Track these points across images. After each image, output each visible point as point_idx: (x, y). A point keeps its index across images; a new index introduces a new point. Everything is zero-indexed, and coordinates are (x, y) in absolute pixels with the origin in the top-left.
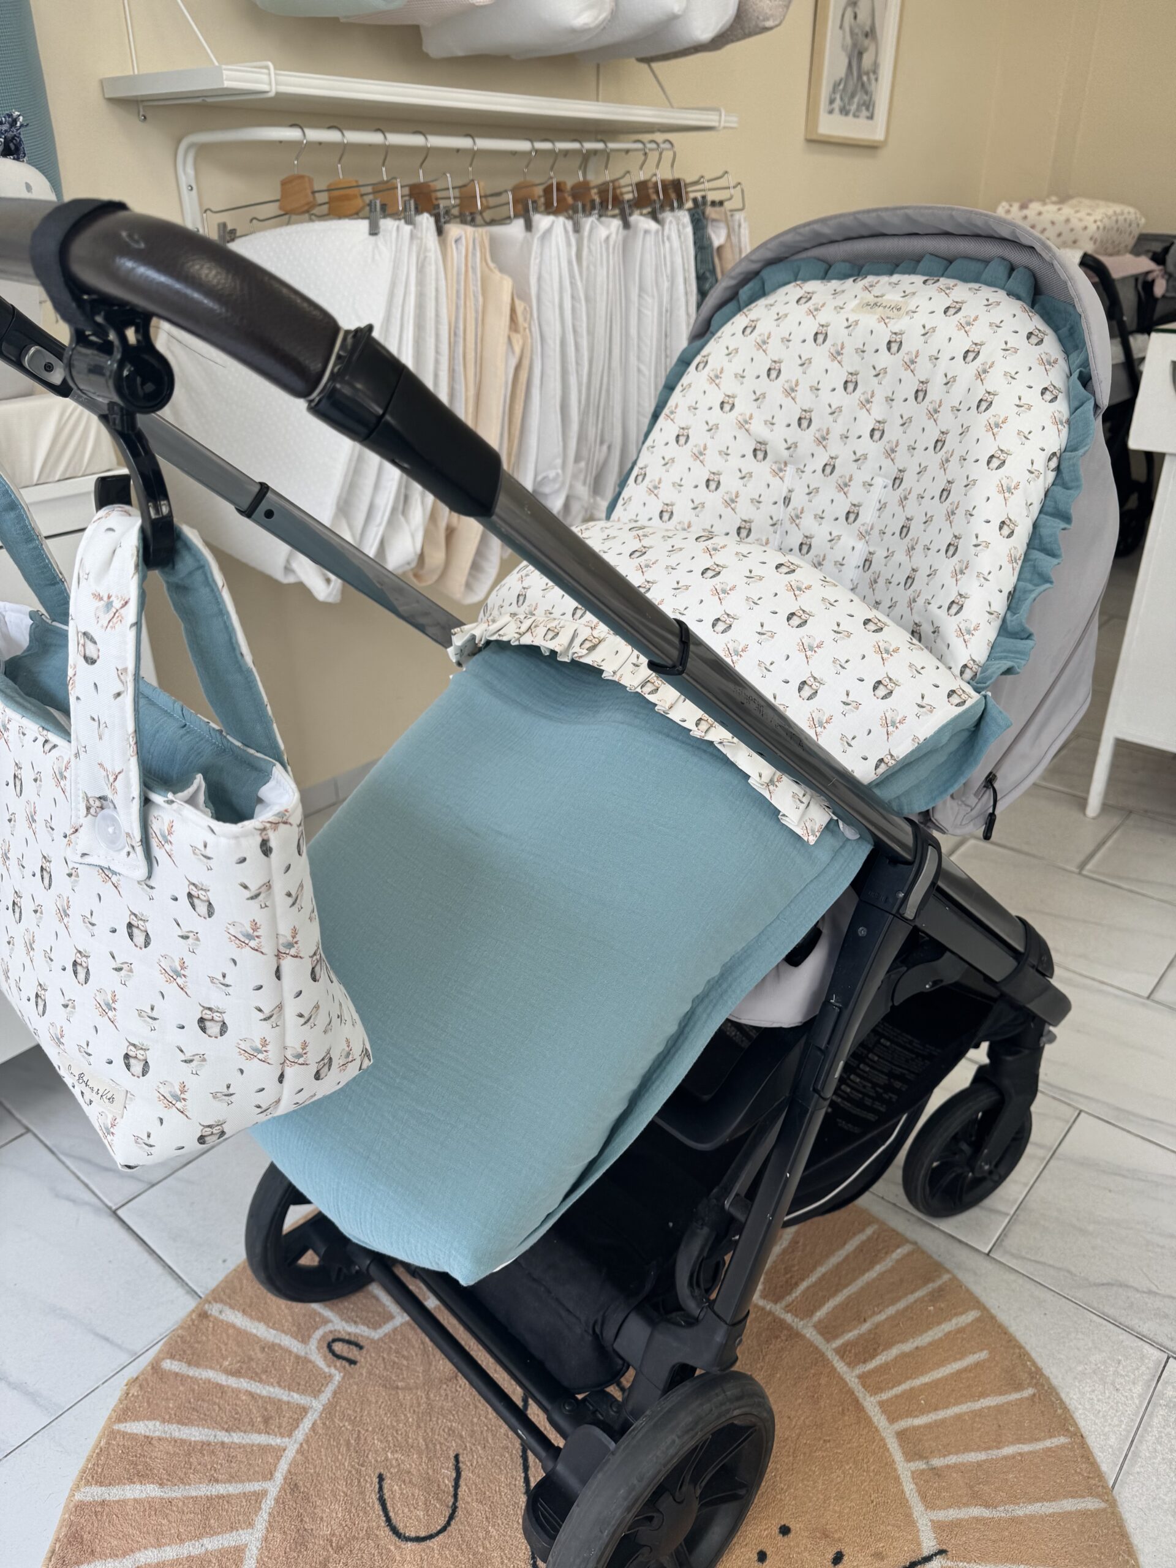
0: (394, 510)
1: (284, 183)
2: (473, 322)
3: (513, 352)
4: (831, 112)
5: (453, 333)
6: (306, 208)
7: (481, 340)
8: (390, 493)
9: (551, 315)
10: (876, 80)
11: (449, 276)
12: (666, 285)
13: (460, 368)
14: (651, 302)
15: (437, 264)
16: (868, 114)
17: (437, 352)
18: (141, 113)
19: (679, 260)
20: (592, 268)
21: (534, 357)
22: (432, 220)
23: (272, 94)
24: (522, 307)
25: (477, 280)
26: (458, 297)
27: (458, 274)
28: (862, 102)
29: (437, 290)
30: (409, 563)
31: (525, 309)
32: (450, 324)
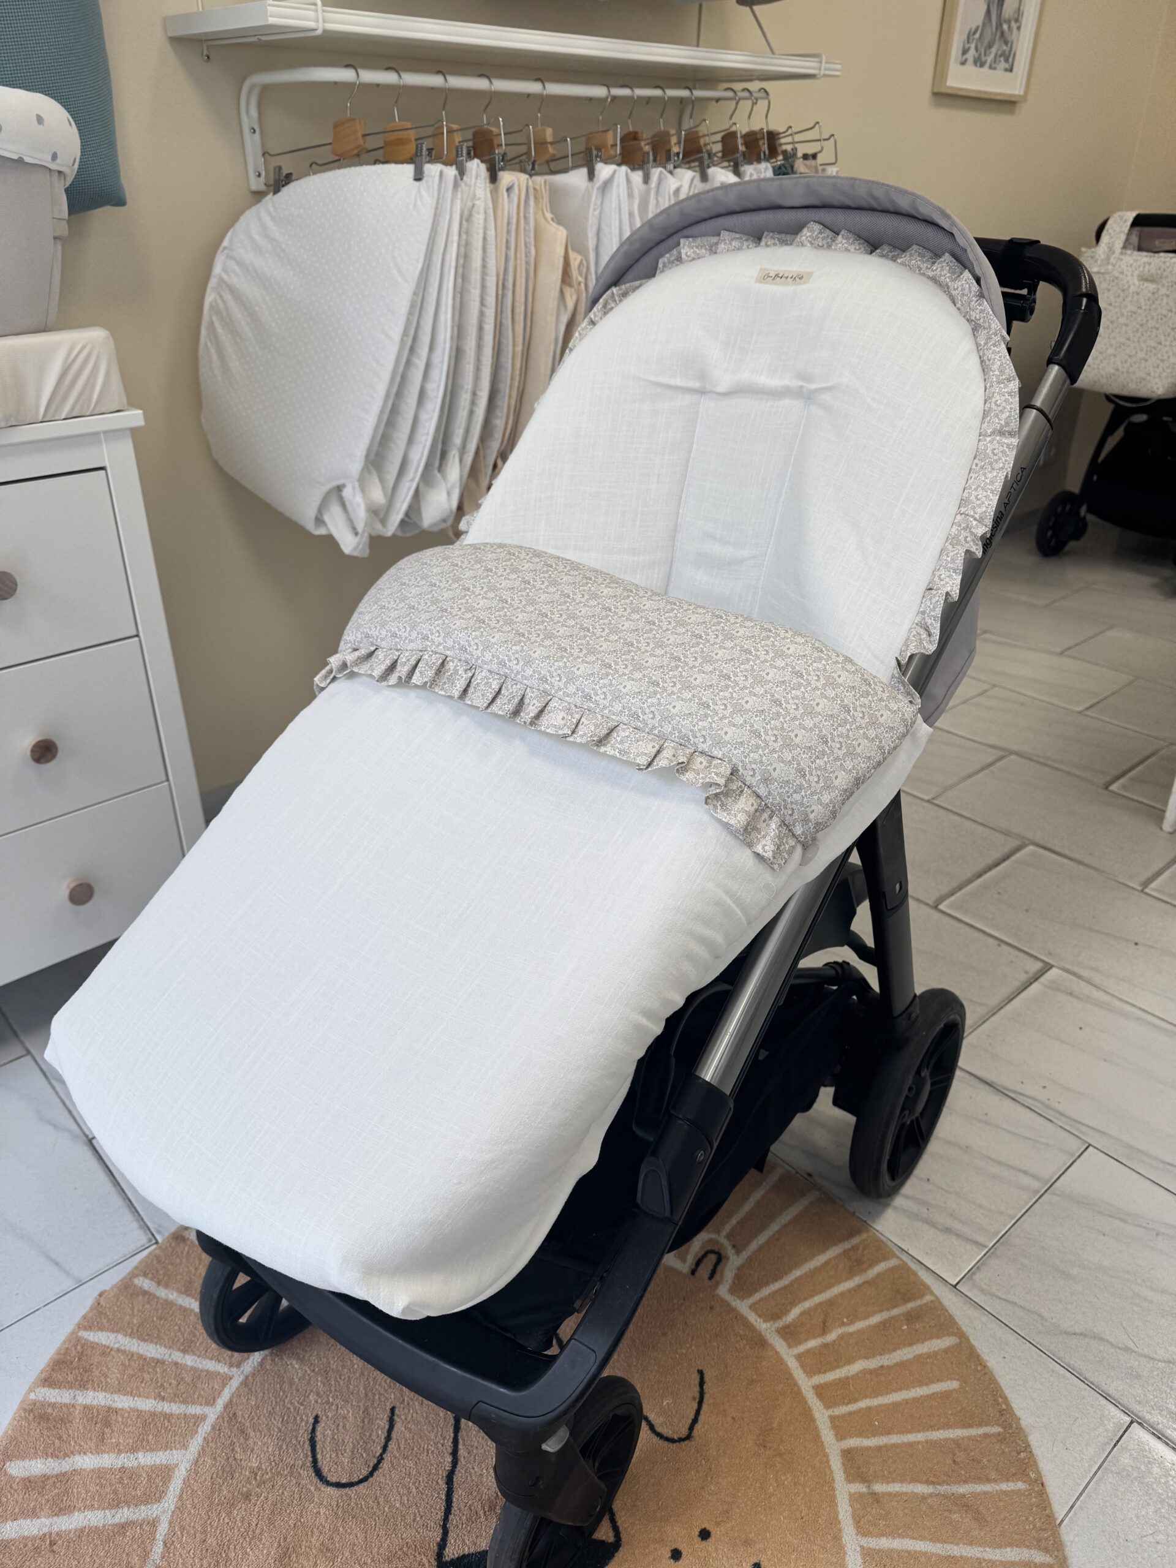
0: (428, 466)
1: (336, 126)
2: (524, 274)
3: (565, 307)
4: (963, 63)
5: (502, 286)
6: (356, 152)
7: (533, 295)
8: (424, 447)
10: (1019, 28)
11: (499, 224)
13: (507, 324)
15: (485, 213)
16: (1007, 66)
17: (482, 303)
18: (205, 52)
22: (483, 167)
23: (319, 32)
24: (578, 261)
25: (529, 229)
26: (508, 248)
27: (509, 223)
28: (1000, 53)
29: (485, 239)
30: (444, 521)
31: (581, 263)
32: (498, 275)
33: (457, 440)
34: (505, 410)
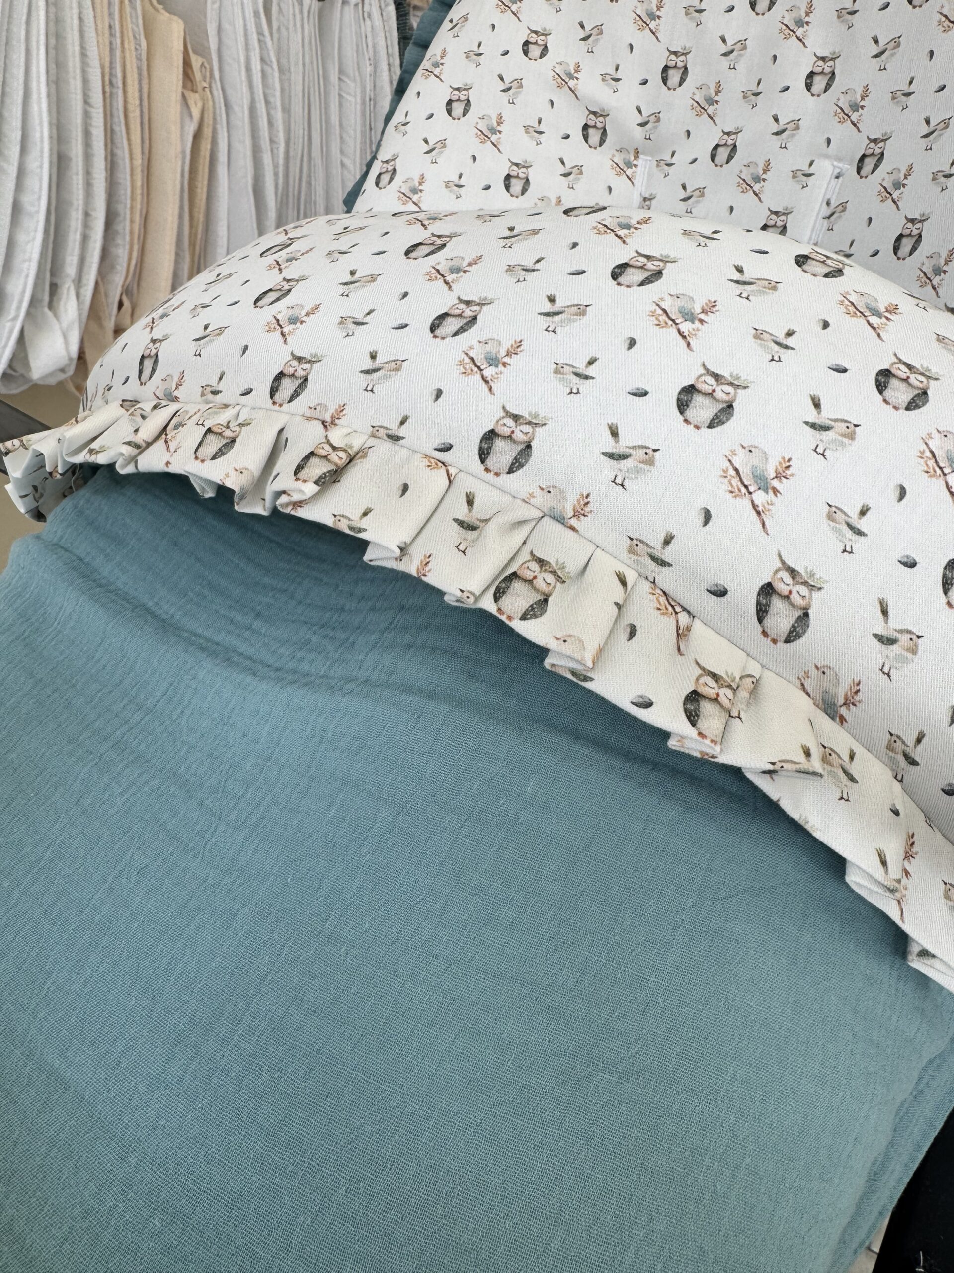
0: (35, 300)
2: (135, 72)
3: (191, 116)
5: (108, 83)
7: (147, 100)
8: (27, 276)
9: (236, 77)
12: (369, 69)
13: (120, 129)
14: (352, 86)
17: (86, 102)
19: (382, 43)
20: (283, 30)
21: (218, 127)
24: (199, 62)
25: (137, 18)
26: (112, 35)
27: (109, 4)
29: (80, 19)
30: (62, 370)
31: (202, 65)
32: (102, 67)
33: (70, 269)
34: (128, 238)
